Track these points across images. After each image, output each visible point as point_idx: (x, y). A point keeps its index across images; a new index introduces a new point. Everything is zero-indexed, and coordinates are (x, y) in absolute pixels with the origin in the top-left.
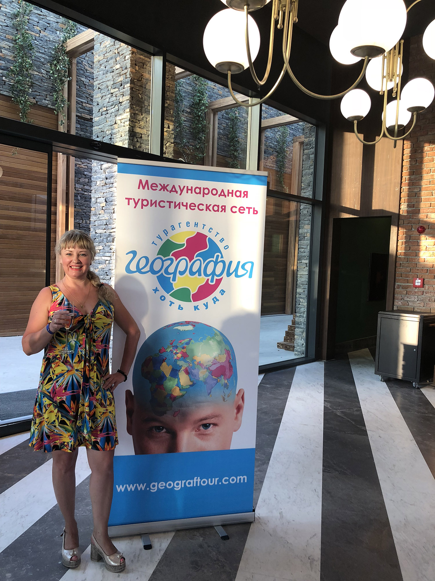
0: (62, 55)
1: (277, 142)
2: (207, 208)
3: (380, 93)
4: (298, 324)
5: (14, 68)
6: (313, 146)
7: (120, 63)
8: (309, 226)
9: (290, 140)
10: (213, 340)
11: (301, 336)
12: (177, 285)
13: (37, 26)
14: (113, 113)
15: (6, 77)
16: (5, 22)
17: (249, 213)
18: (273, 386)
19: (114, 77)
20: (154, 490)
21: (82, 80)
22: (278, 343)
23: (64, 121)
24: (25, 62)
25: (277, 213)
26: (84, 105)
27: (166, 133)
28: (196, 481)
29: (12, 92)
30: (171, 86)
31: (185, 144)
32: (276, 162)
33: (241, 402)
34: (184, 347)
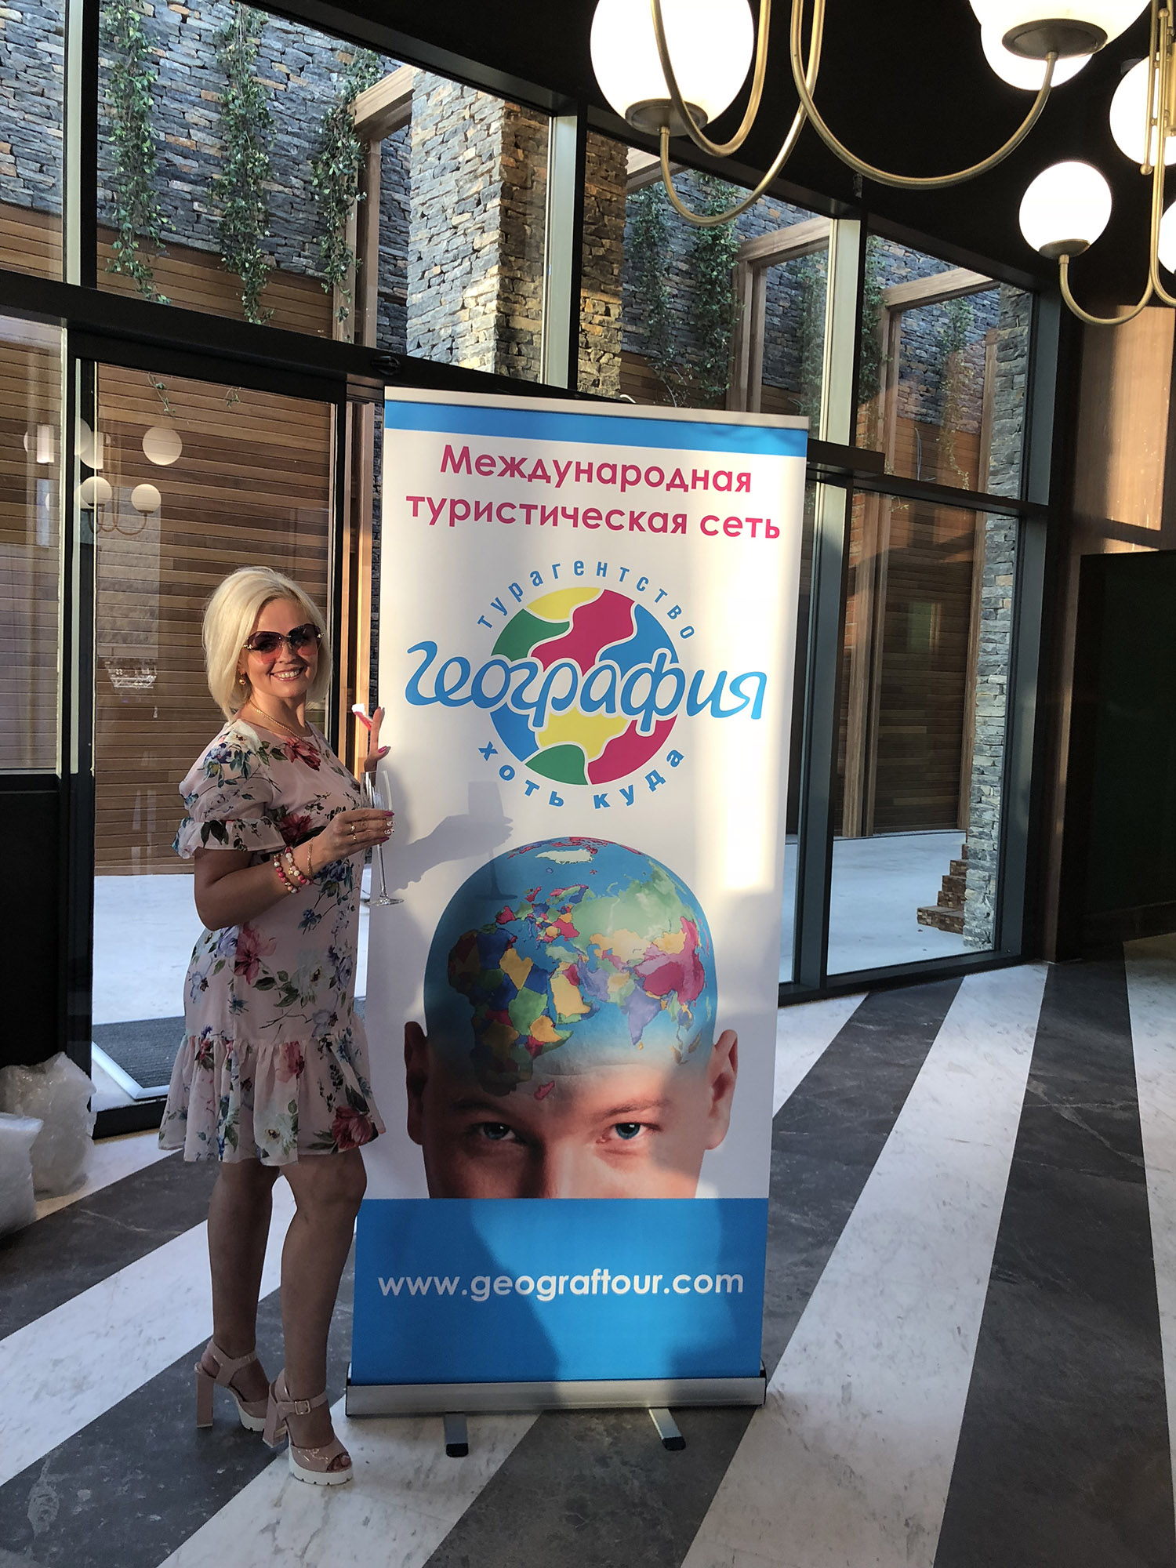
0: (344, 136)
1: (939, 344)
2: (634, 521)
3: (1143, 171)
4: (975, 855)
5: (224, 177)
6: (1023, 351)
7: (475, 145)
8: (1011, 579)
9: (977, 337)
10: (647, 891)
11: (984, 891)
12: (546, 738)
13: (281, 63)
14: (457, 278)
15: (202, 202)
16: (198, 58)
17: (753, 535)
18: (886, 1028)
19: (461, 183)
20: (482, 1296)
21: (395, 198)
22: (919, 910)
23: (346, 310)
24: (253, 160)
25: (920, 543)
26: (400, 263)
27: (599, 328)
28: (599, 1280)
29: (222, 241)
30: (615, 199)
31: (674, 358)
32: (933, 401)
33: (726, 1067)
34: (564, 910)
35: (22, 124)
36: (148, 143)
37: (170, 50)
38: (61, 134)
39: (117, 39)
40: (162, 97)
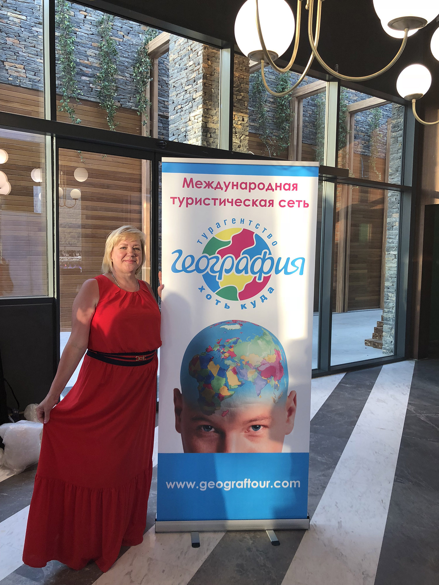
0: (144, 57)
1: (369, 125)
2: (254, 203)
4: (386, 320)
5: (100, 74)
6: (401, 128)
7: (193, 60)
8: (398, 214)
9: (384, 122)
10: (261, 340)
11: (390, 333)
12: (223, 284)
13: (121, 31)
14: (187, 110)
15: (93, 84)
16: (91, 31)
17: (299, 207)
18: (353, 386)
19: (188, 74)
20: (203, 489)
21: (164, 79)
22: (366, 340)
23: (146, 121)
24: (110, 68)
25: (363, 201)
26: (166, 103)
27: (240, 126)
28: (247, 483)
29: (100, 98)
30: (245, 78)
31: (269, 134)
32: (367, 147)
33: (292, 404)
34: (231, 347)
35: (28, 58)
36: (72, 63)
37: (80, 28)
38: (42, 61)
39: (61, 25)
40: (78, 46)
